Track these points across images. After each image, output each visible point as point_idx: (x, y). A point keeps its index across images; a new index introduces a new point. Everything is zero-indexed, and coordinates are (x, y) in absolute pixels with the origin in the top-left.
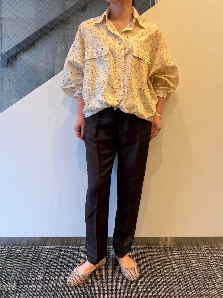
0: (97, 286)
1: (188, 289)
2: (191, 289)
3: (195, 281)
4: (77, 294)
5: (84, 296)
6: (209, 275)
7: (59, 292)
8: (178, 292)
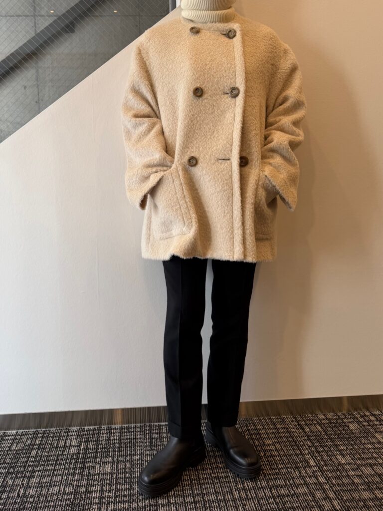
0: (97, 491)
1: (258, 488)
2: (262, 488)
3: (270, 474)
4: (60, 507)
5: (72, 508)
6: (296, 463)
7: (28, 503)
8: (239, 493)
